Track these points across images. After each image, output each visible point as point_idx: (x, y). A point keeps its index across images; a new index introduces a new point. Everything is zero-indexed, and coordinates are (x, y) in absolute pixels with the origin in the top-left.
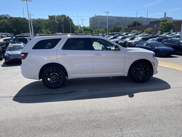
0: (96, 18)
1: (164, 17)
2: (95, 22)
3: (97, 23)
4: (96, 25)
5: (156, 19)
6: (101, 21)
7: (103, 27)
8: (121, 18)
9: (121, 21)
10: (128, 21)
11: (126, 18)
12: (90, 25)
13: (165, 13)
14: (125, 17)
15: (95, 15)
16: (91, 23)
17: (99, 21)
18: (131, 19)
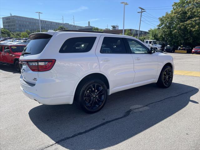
0: (13, 18)
1: (88, 26)
2: (12, 24)
3: (14, 24)
4: (12, 27)
5: (81, 27)
6: (20, 22)
7: (23, 30)
8: (46, 22)
9: (46, 26)
10: (53, 26)
11: (51, 22)
12: (4, 27)
13: (89, 22)
14: (49, 22)
15: (11, 15)
16: (6, 24)
17: (17, 22)
18: (57, 24)
